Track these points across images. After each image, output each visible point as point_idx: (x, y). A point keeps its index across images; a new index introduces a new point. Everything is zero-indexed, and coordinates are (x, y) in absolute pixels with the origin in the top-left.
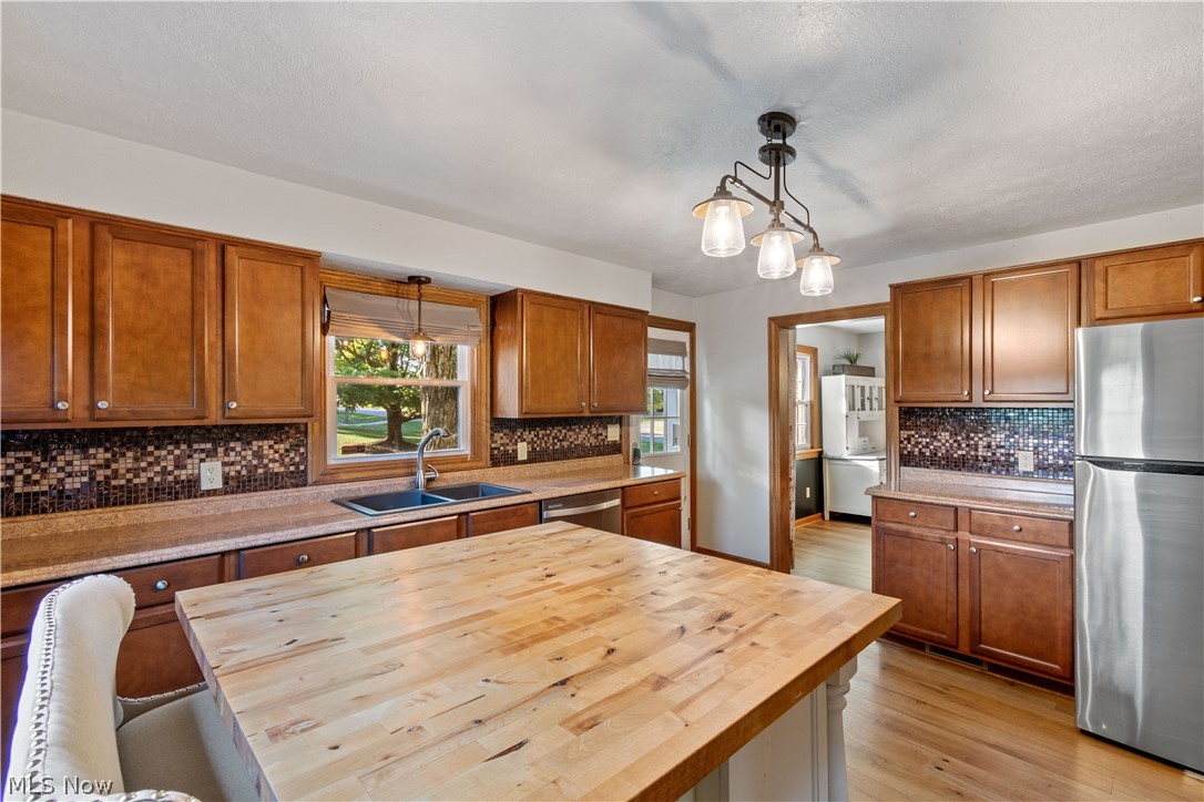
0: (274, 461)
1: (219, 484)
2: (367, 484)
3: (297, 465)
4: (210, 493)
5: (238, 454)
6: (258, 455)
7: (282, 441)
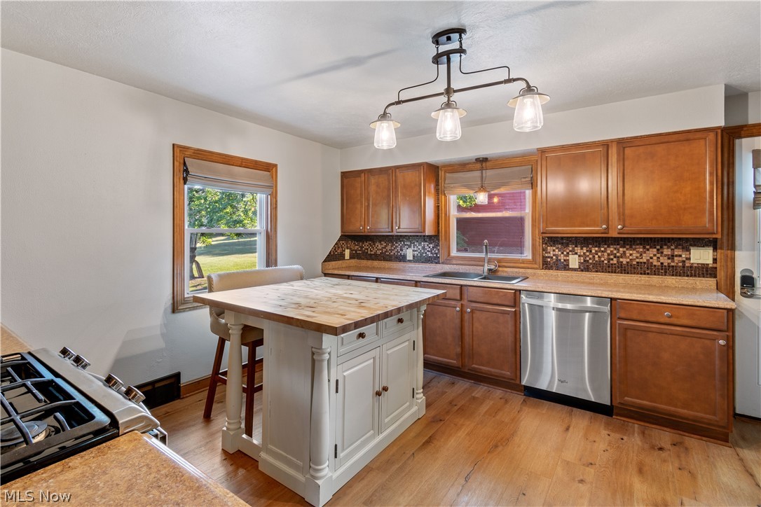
0: (429, 251)
1: (412, 259)
2: (464, 267)
3: (436, 254)
4: (410, 261)
5: (417, 247)
6: (424, 248)
7: (431, 243)
